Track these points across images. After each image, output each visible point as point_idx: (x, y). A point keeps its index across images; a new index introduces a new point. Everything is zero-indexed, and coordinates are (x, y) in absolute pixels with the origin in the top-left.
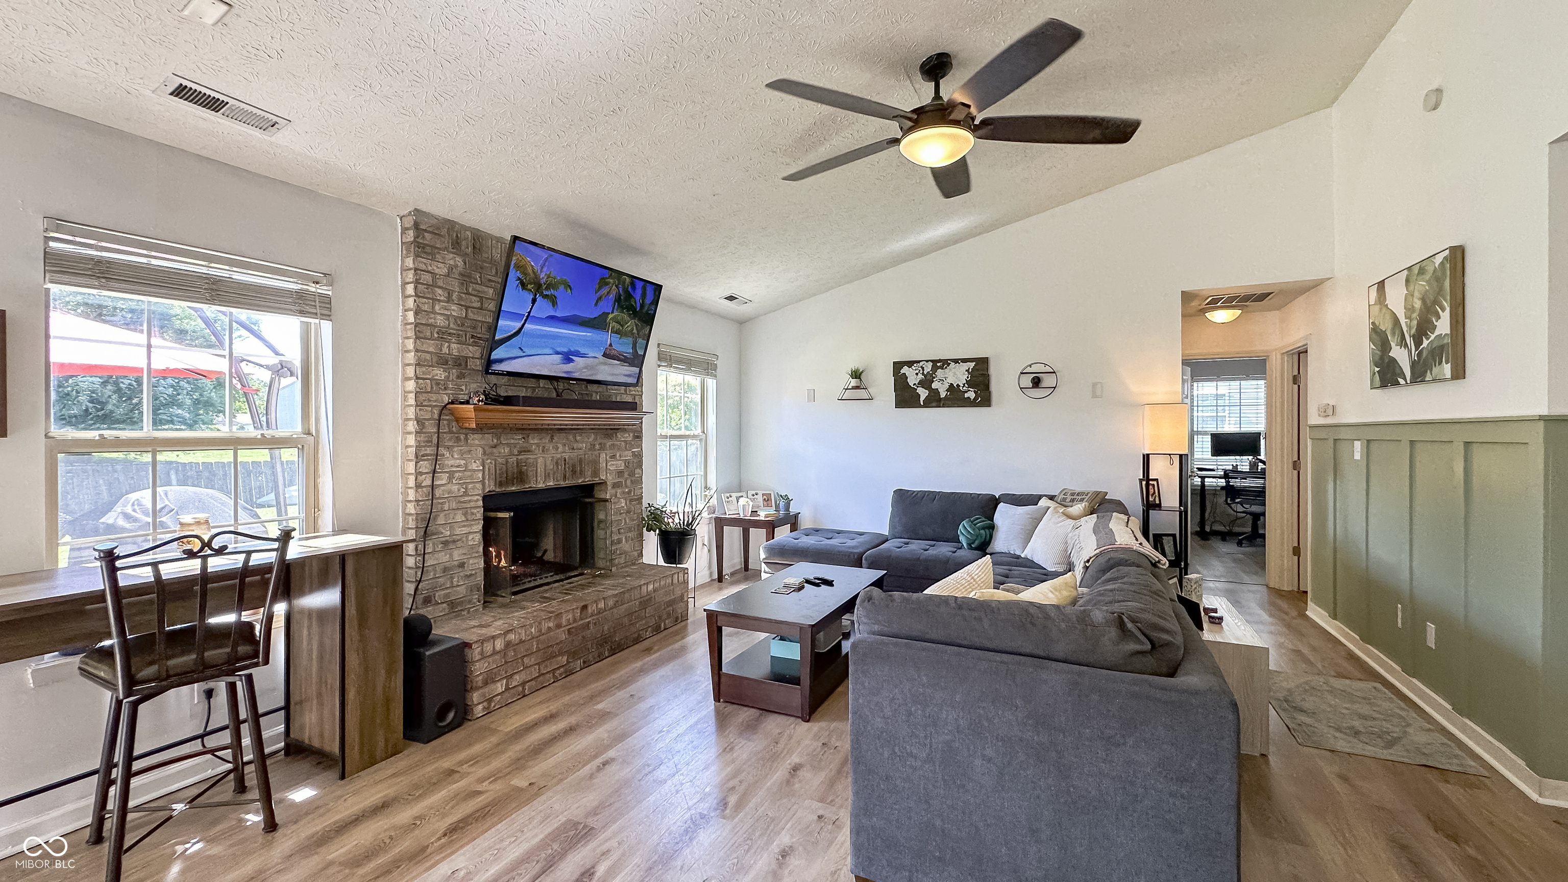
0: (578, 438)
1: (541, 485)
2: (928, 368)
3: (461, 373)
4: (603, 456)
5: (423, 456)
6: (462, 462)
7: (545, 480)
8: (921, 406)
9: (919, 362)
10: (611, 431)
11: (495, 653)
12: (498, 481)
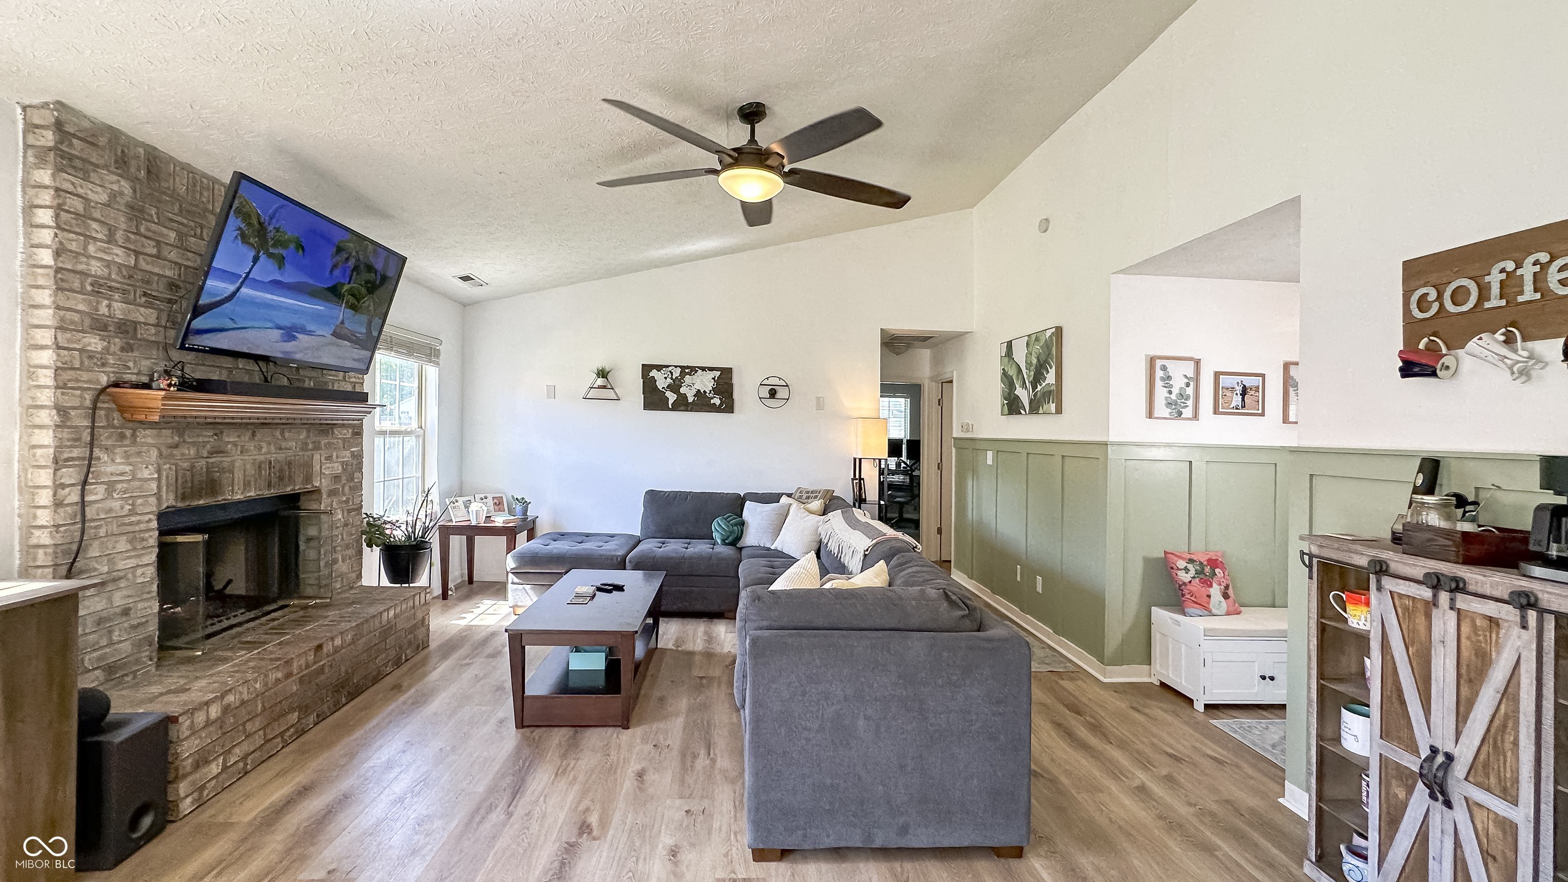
0: (287, 436)
1: (239, 497)
2: (677, 373)
3: (128, 344)
4: (317, 457)
5: (67, 460)
6: (128, 468)
7: (244, 489)
8: (669, 409)
9: (668, 366)
10: (326, 428)
11: (208, 723)
12: (180, 492)
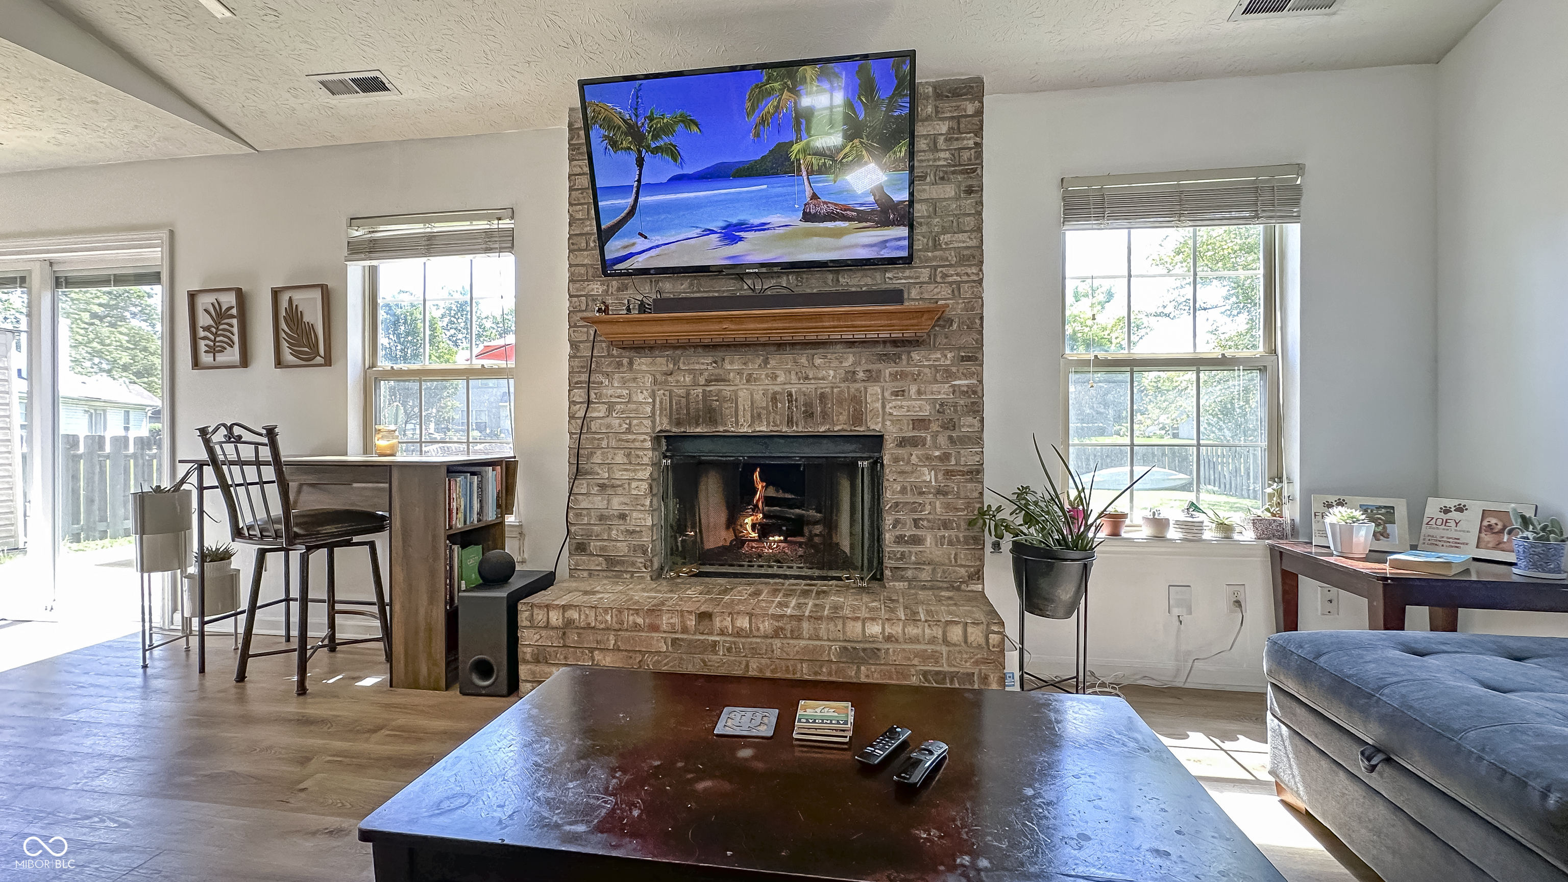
0: (818, 361)
4: (875, 391)
5: (577, 383)
7: (753, 422)
11: (549, 627)
12: (674, 418)
